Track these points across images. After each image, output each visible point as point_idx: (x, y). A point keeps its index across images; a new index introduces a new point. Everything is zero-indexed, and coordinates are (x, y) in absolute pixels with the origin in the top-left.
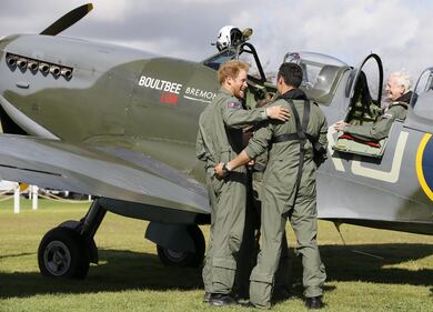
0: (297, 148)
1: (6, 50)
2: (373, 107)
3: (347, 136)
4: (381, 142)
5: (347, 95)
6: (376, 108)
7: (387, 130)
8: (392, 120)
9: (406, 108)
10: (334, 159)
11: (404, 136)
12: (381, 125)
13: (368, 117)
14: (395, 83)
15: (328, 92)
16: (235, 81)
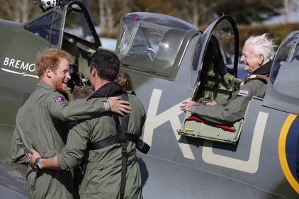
0: (119, 152)
2: (228, 77)
3: (196, 117)
4: (236, 125)
5: (195, 67)
6: (232, 77)
7: (243, 111)
8: (249, 98)
9: (265, 82)
10: (181, 145)
11: (262, 118)
12: (235, 105)
13: (222, 88)
14: (252, 52)
15: (172, 63)
16: (56, 74)
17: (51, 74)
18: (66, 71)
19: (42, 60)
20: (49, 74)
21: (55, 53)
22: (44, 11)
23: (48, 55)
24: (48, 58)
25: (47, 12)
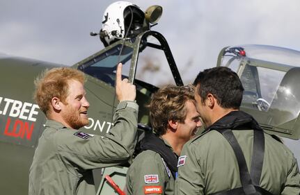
16: (66, 104)
17: (59, 106)
18: (80, 97)
19: (43, 89)
20: (57, 107)
21: (59, 75)
22: (106, 44)
23: (50, 80)
24: (50, 84)
25: (111, 46)
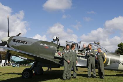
1: (13, 39)
